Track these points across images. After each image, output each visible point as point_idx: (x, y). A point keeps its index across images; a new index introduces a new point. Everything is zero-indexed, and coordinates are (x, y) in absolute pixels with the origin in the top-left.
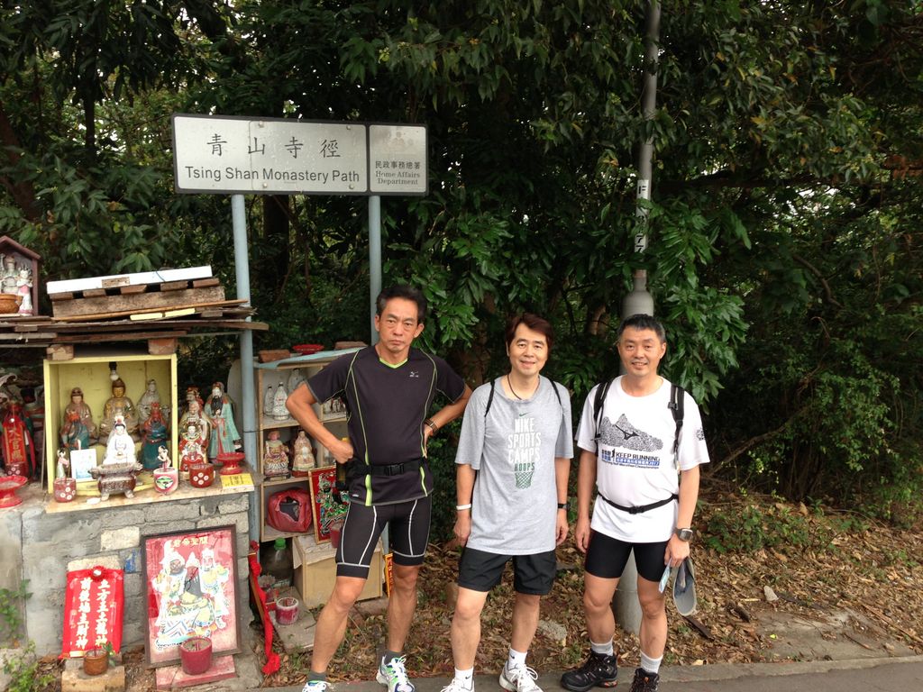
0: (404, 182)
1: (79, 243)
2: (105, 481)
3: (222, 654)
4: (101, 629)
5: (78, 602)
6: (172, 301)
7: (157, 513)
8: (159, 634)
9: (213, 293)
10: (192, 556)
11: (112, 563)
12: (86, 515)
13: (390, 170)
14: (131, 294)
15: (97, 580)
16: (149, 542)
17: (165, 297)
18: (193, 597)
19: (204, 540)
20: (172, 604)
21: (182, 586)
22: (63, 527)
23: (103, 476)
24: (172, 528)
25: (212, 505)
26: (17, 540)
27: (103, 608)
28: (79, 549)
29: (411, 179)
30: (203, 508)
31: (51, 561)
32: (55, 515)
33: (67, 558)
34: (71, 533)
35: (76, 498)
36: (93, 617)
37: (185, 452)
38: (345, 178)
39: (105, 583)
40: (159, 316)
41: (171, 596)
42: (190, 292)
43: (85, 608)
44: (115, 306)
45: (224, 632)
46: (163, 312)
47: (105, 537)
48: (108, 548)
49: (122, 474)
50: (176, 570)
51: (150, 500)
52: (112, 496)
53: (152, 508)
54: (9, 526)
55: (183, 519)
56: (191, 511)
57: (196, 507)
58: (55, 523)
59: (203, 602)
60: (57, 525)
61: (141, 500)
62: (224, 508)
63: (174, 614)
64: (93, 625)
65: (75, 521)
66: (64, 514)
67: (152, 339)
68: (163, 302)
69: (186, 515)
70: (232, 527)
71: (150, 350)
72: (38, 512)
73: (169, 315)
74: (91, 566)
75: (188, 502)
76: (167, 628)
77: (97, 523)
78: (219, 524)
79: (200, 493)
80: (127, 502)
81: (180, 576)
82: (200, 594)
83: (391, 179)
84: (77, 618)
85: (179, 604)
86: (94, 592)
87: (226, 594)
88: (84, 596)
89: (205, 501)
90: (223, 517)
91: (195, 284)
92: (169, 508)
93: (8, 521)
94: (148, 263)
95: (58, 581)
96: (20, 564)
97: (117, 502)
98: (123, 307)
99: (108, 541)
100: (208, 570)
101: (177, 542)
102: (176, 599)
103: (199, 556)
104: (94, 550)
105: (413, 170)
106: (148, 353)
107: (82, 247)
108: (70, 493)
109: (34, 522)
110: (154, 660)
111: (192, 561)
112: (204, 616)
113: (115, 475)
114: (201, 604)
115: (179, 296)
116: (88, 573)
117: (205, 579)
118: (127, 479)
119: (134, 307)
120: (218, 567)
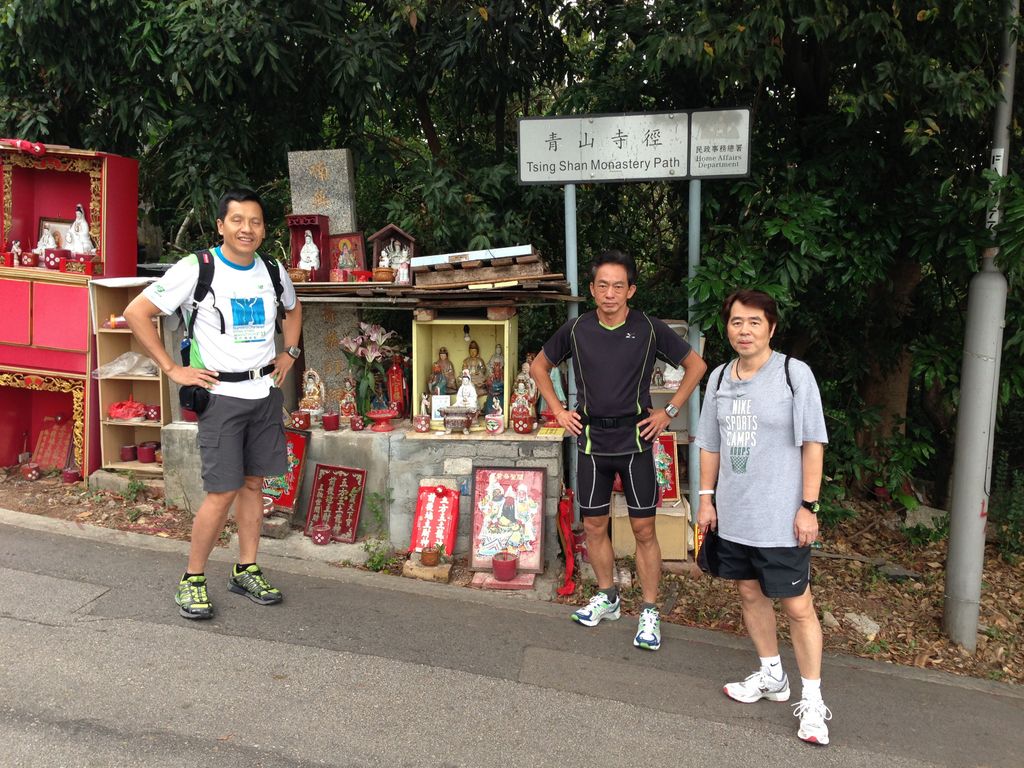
0: (724, 165)
1: (441, 229)
2: (448, 418)
3: (527, 571)
4: (440, 534)
5: (425, 511)
6: (501, 274)
7: (486, 449)
8: (480, 545)
9: (534, 268)
10: (510, 488)
11: (452, 485)
12: (434, 444)
13: (711, 154)
14: (471, 268)
15: (440, 496)
16: (480, 471)
17: (496, 272)
18: (509, 521)
19: (520, 476)
20: (492, 524)
21: (501, 511)
22: (418, 451)
23: (447, 414)
24: (497, 463)
25: (528, 449)
26: (386, 458)
27: (442, 518)
28: (428, 470)
29: (732, 161)
30: (520, 450)
31: (408, 476)
32: (412, 441)
33: (419, 476)
34: (422, 457)
35: (429, 430)
36: (434, 524)
37: (515, 405)
38: (666, 164)
39: (445, 500)
40: (490, 286)
41: (493, 517)
42: (516, 267)
43: (429, 516)
44: (460, 278)
45: (530, 555)
46: (493, 283)
47: (447, 463)
48: (449, 472)
49: (461, 414)
50: (497, 497)
51: (480, 438)
52: (453, 432)
53: (482, 445)
54: (381, 445)
55: (504, 457)
56: (512, 452)
57: (515, 448)
58: (412, 447)
59: (515, 527)
60: (413, 448)
61: (473, 437)
62: (538, 453)
63: (493, 532)
64: (433, 531)
65: (425, 448)
66: (419, 441)
67: (490, 306)
68: (495, 275)
69: (508, 454)
70: (543, 470)
71: (489, 316)
72: (401, 437)
73: (497, 285)
74: (436, 485)
75: (509, 443)
76: (487, 542)
77: (441, 451)
78: (534, 465)
79: (519, 437)
80: (463, 437)
81: (500, 502)
82: (514, 520)
83: (711, 162)
84: (423, 523)
85: (497, 525)
86: (437, 505)
87: (534, 524)
88: (430, 507)
89: (522, 444)
90: (537, 461)
91: (518, 260)
92: (495, 447)
93: (380, 441)
94: (488, 243)
95: (413, 494)
96: (387, 476)
97: (456, 437)
98: (465, 278)
99: (449, 466)
100: (522, 502)
101: (500, 475)
102: (495, 520)
103: (515, 489)
104: (439, 473)
105: (735, 153)
106: (488, 319)
107: (443, 231)
108: (424, 426)
109: (398, 444)
110: (474, 565)
111: (510, 492)
112: (516, 538)
113: (456, 414)
114: (513, 528)
115: (507, 270)
116: (433, 490)
117: (519, 508)
118: (464, 418)
119: (473, 279)
120: (529, 501)
